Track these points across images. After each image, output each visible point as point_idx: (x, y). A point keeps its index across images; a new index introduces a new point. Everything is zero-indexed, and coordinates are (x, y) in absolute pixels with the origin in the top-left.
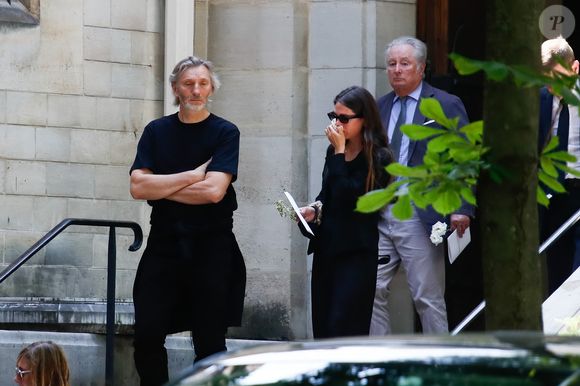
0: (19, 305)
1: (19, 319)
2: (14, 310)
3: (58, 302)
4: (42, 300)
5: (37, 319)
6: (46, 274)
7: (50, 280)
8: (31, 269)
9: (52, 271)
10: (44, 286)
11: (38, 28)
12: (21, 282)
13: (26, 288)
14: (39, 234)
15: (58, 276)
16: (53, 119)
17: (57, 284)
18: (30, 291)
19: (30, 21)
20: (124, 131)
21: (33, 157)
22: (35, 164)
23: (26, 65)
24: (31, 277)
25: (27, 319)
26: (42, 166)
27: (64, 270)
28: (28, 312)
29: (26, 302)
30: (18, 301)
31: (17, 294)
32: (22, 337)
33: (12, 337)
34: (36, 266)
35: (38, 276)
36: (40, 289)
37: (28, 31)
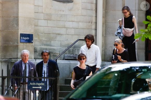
0: (69, 56)
1: (69, 58)
2: (68, 56)
3: (77, 55)
4: (74, 55)
5: (72, 58)
6: (74, 50)
7: (75, 51)
8: (71, 49)
9: (76, 49)
10: (74, 52)
11: (73, 3)
12: (69, 51)
13: (70, 52)
14: (73, 42)
15: (77, 50)
16: (76, 20)
17: (76, 52)
18: (71, 53)
19: (72, 2)
20: (89, 22)
21: (72, 27)
22: (72, 29)
23: (70, 10)
24: (71, 50)
25: (71, 58)
26: (73, 29)
27: (78, 49)
28: (71, 57)
29: (70, 55)
30: (69, 55)
31: (69, 54)
32: (70, 62)
33: (68, 61)
34: (72, 48)
35: (73, 50)
36: (73, 53)
37: (71, 3)
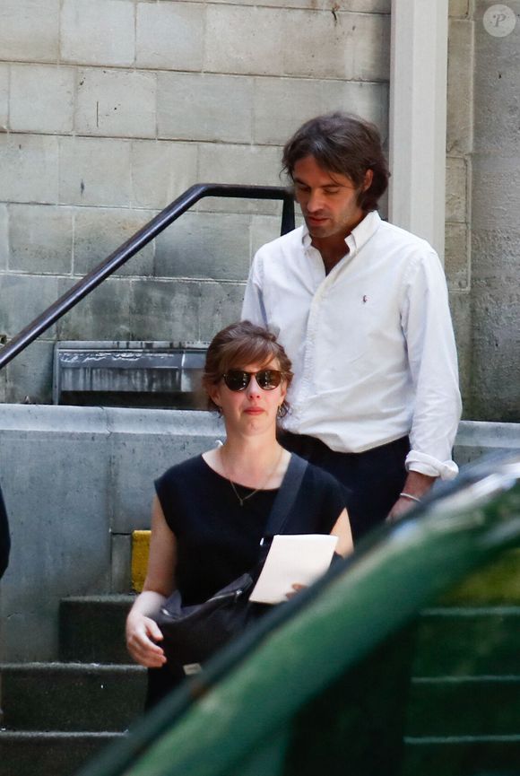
0: (102, 356)
1: (102, 384)
2: (93, 367)
3: (180, 350)
4: (149, 346)
5: (138, 384)
6: (156, 295)
7: (164, 306)
8: (125, 284)
9: (169, 289)
10: (152, 318)
12: (107, 310)
13: (116, 321)
14: (140, 213)
15: (180, 299)
17: (177, 313)
18: (124, 328)
20: (312, 8)
21: (130, 62)
22: (135, 73)
24: (127, 301)
25: (118, 385)
26: (149, 78)
27: (191, 285)
28: (120, 370)
29: (116, 350)
30: (100, 349)
31: (100, 335)
32: (109, 420)
33: (88, 417)
34: (135, 279)
35: (141, 297)
36: (142, 324)
